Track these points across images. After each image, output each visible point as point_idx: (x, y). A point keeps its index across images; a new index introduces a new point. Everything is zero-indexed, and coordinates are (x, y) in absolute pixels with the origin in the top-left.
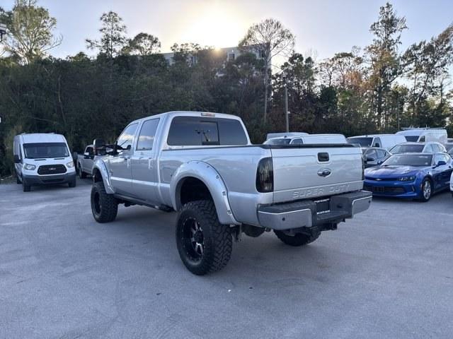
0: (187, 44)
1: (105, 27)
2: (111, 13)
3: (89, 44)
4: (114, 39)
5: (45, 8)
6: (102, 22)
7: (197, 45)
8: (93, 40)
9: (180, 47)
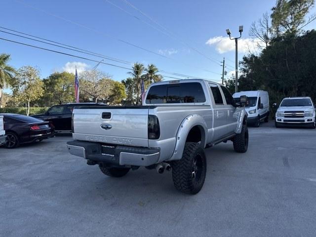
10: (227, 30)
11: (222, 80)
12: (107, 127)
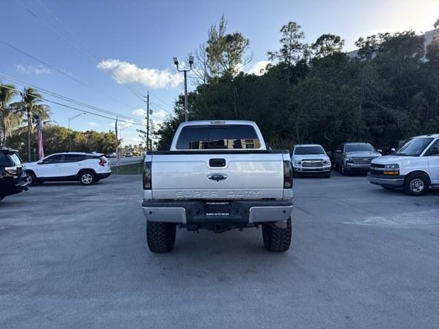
0: (374, 37)
1: (285, 37)
2: (291, 23)
3: (270, 56)
4: (293, 47)
5: (239, 33)
6: (282, 33)
7: (386, 34)
8: (273, 52)
9: (365, 40)
10: (174, 58)
11: (146, 120)
12: (219, 178)
